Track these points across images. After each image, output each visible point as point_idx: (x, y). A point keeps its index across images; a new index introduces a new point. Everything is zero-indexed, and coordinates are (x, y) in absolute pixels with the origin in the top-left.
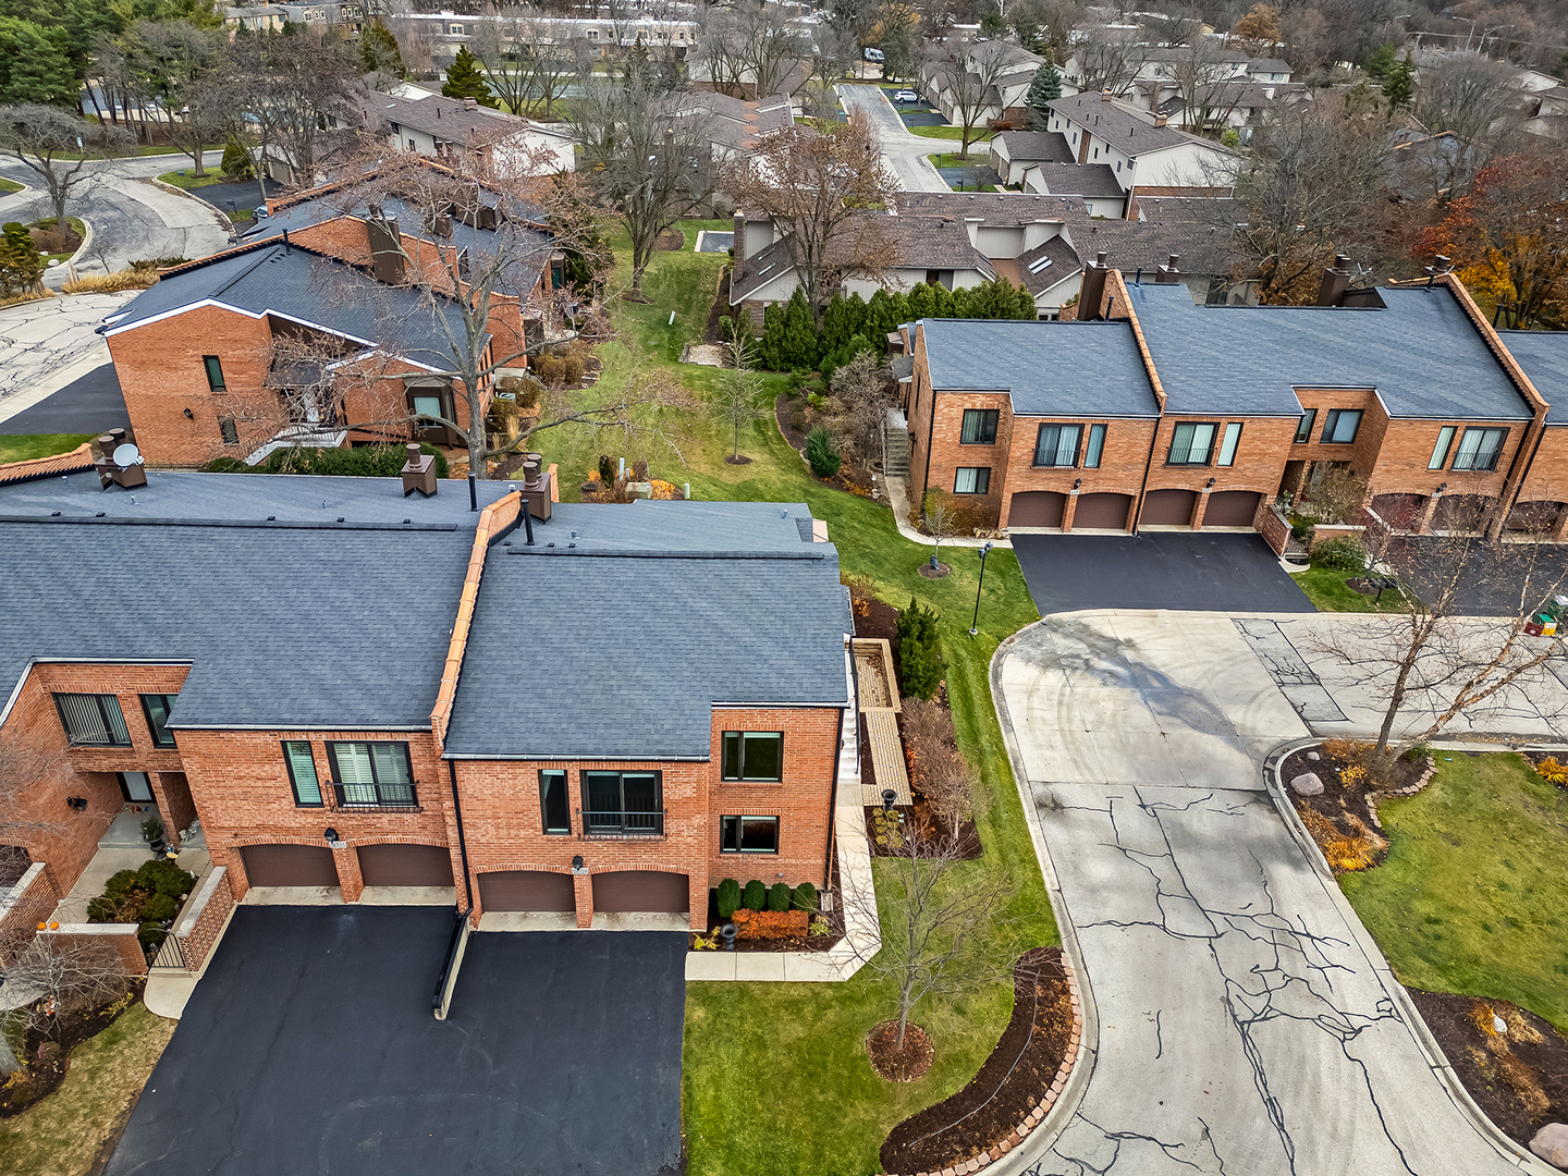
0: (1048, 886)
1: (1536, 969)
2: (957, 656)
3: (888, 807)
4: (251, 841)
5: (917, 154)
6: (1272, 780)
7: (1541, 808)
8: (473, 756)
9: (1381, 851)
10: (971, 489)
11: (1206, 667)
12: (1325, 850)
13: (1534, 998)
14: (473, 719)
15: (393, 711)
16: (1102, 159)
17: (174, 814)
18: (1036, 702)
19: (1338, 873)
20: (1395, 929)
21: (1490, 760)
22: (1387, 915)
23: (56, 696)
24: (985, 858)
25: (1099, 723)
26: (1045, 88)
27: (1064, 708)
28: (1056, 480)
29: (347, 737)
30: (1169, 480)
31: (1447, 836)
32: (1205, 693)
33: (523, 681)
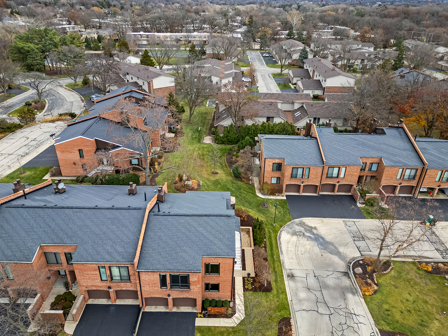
0: (289, 299)
1: (413, 324)
2: (269, 232)
3: (248, 277)
4: (90, 289)
5: (269, 73)
6: (350, 269)
7: (420, 278)
8: (144, 271)
9: (376, 290)
10: (275, 182)
11: (335, 235)
12: (361, 290)
13: (412, 333)
14: (144, 261)
15: (125, 259)
16: (318, 78)
17: (71, 280)
18: (289, 246)
19: (364, 296)
20: (377, 313)
21: (408, 264)
22: (376, 308)
23: (45, 253)
24: (273, 292)
25: (306, 252)
26: (304, 55)
27: (297, 247)
28: (297, 181)
29: (114, 265)
30: (328, 181)
31: (394, 286)
32: (334, 243)
33: (156, 250)
